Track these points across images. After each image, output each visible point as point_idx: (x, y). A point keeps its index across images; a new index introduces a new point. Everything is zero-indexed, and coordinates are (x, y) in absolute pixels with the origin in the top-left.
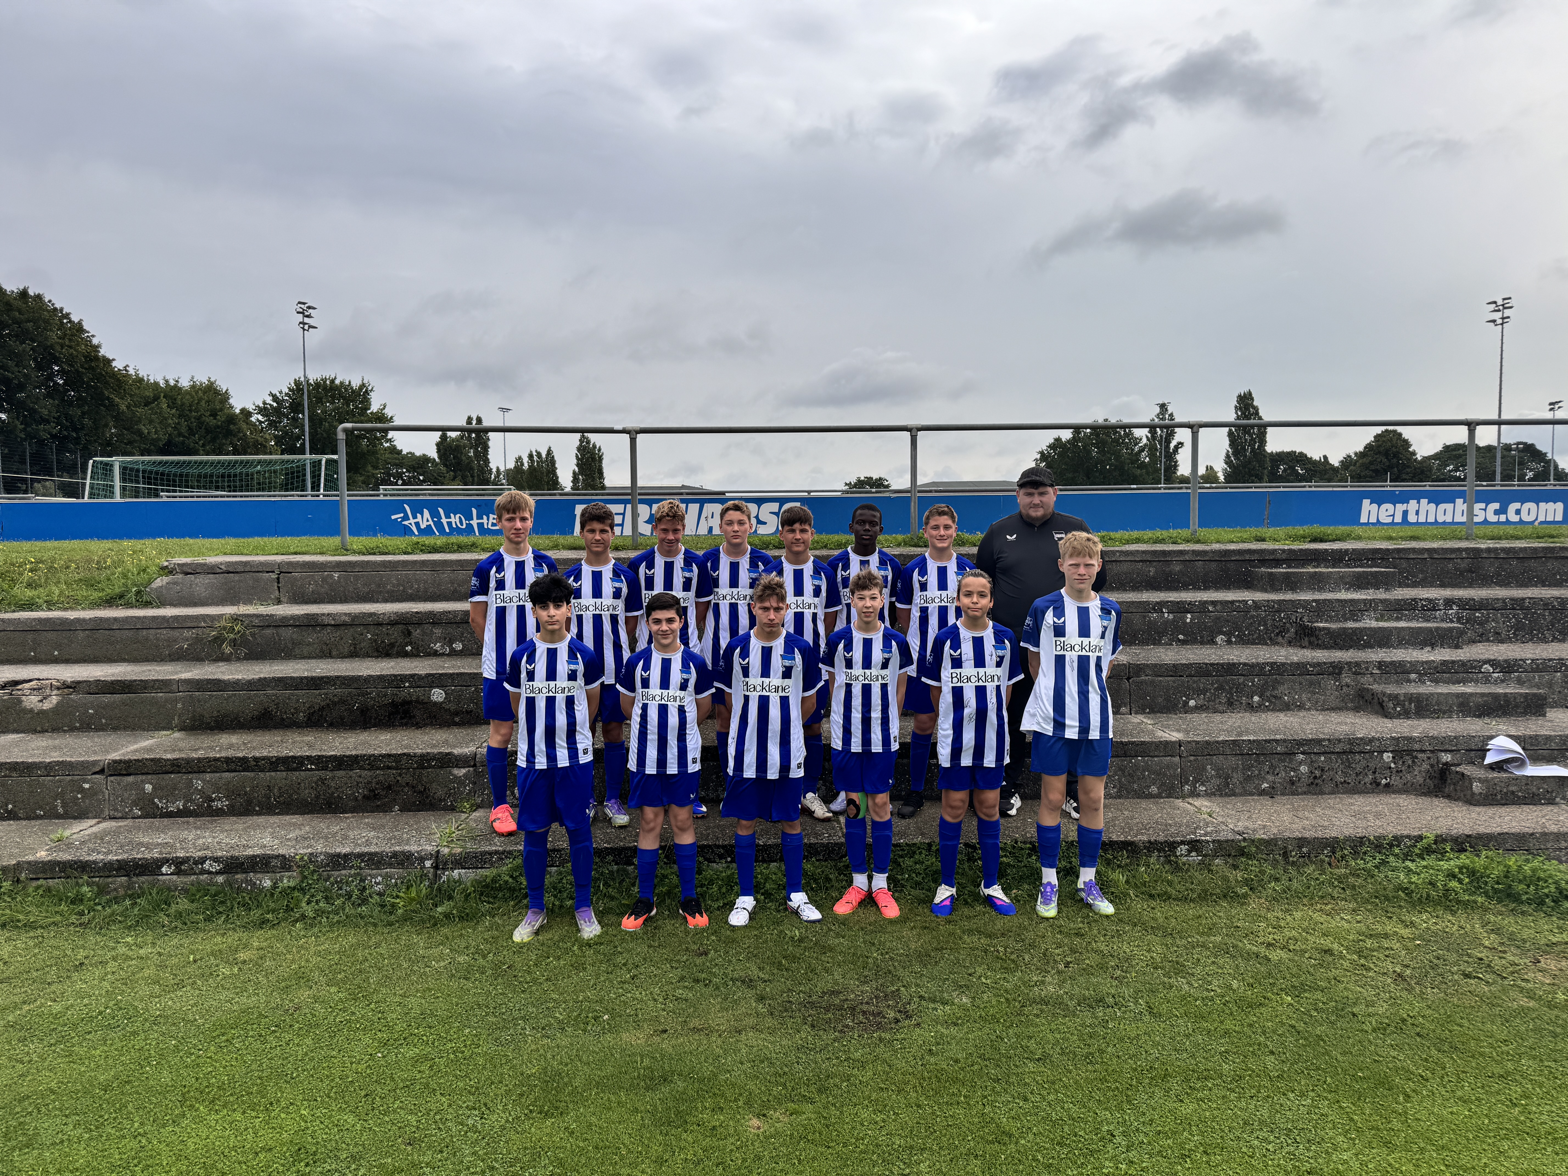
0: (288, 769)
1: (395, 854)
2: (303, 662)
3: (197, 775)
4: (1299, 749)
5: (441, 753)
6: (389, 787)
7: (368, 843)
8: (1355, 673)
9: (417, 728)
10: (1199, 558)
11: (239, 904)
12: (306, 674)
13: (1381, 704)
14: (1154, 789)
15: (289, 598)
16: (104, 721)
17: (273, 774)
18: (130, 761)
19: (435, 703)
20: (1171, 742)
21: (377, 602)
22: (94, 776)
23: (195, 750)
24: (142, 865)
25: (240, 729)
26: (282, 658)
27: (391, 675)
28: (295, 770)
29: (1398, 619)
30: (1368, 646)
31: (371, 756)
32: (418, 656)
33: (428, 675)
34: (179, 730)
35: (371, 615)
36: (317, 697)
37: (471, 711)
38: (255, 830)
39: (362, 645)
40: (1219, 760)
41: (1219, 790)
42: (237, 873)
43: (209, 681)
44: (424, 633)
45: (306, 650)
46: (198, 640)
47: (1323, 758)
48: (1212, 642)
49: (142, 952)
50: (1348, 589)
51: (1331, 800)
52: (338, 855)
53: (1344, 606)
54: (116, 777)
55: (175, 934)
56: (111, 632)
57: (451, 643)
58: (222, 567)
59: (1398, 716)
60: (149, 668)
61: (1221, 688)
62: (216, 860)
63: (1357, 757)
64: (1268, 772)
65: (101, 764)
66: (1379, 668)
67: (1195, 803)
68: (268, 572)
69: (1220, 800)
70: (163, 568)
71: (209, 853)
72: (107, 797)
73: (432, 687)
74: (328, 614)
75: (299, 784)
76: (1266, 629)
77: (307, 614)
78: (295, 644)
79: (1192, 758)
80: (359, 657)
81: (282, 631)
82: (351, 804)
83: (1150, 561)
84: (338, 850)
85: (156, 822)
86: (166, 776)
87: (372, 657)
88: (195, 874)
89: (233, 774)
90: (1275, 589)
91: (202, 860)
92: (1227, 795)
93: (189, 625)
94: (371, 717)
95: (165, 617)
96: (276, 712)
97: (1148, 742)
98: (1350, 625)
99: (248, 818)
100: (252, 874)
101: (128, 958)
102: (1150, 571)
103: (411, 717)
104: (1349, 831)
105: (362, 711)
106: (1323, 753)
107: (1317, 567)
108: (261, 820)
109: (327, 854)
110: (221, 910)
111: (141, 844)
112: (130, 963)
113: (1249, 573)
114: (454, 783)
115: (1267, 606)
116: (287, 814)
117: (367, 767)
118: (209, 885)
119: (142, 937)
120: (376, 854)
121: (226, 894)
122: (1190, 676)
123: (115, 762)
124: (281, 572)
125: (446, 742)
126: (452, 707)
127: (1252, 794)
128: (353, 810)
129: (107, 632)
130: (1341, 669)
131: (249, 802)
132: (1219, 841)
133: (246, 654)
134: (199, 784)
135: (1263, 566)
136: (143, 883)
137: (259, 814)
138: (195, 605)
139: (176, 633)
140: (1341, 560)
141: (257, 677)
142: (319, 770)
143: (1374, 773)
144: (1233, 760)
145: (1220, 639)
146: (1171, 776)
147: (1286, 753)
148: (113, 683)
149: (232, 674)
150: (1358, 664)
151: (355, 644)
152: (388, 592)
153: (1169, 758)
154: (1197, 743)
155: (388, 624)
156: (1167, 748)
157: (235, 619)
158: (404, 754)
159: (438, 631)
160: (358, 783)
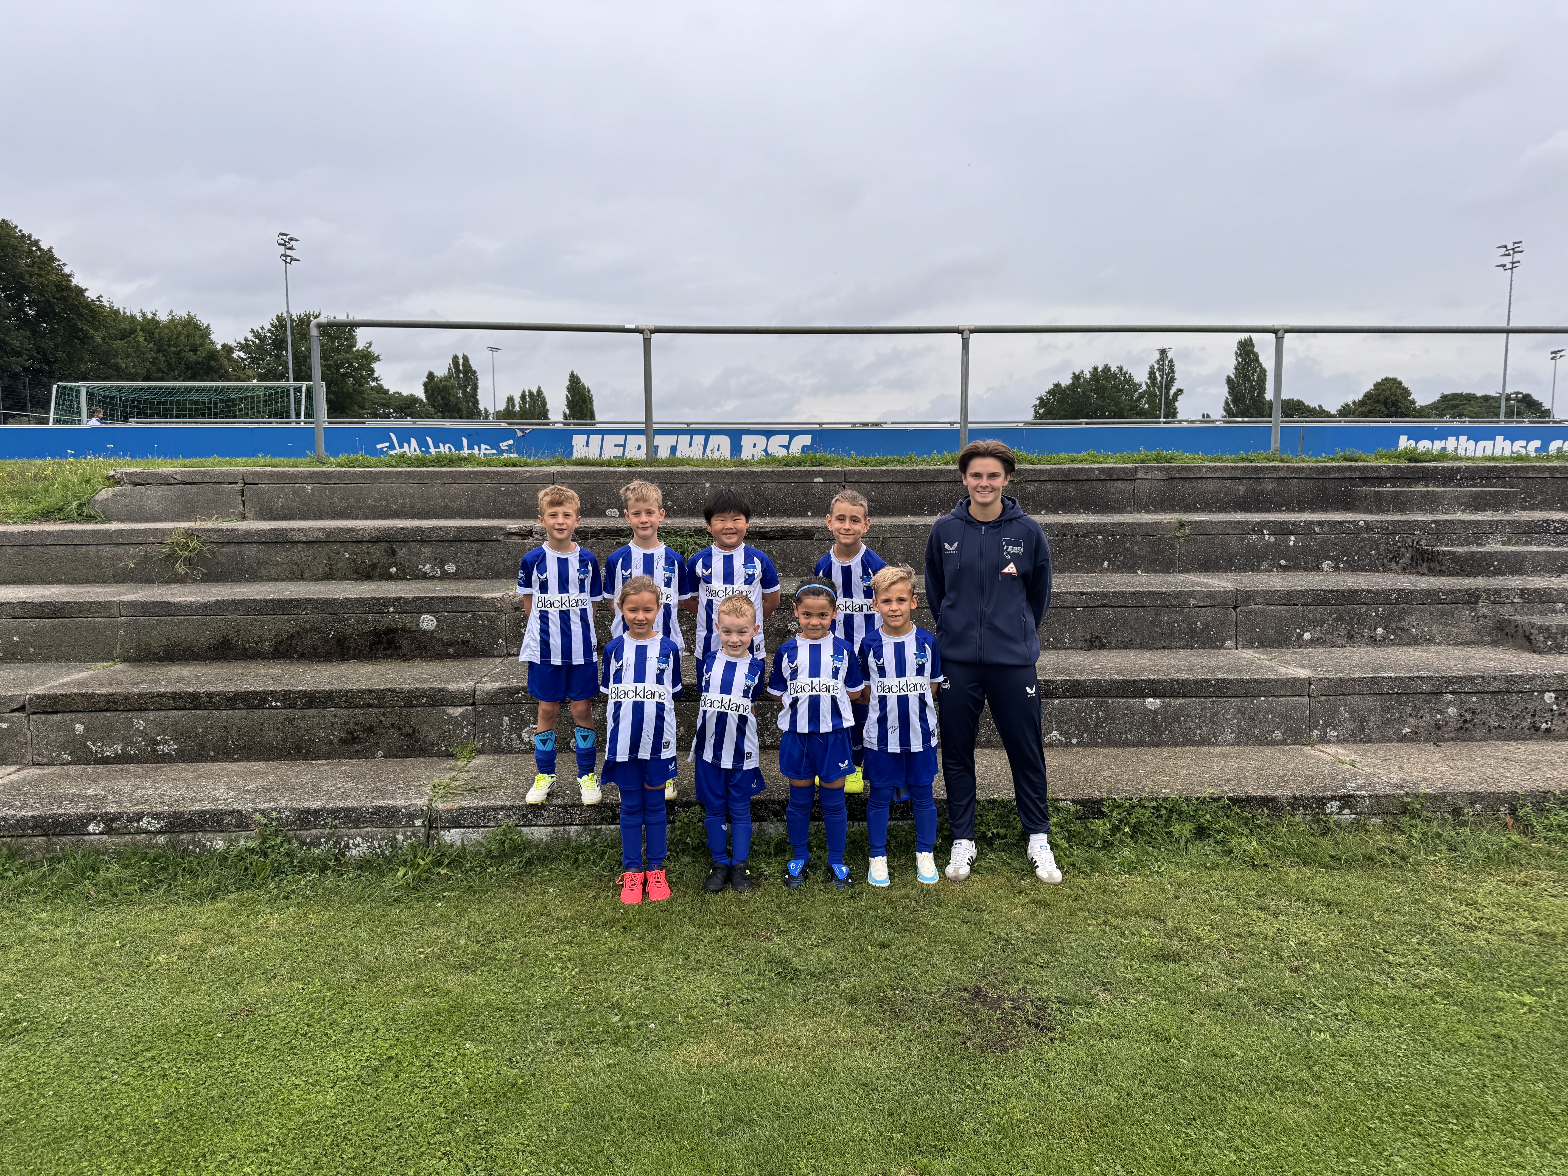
0: (249, 707)
1: (378, 809)
2: (271, 584)
3: (138, 713)
4: (1447, 688)
5: (433, 688)
6: (371, 729)
7: (345, 795)
8: (1494, 602)
9: (404, 661)
10: (1293, 475)
11: (184, 870)
12: (272, 597)
13: (1528, 638)
14: (1278, 735)
15: (255, 513)
16: (32, 650)
17: (230, 712)
18: (56, 696)
19: (425, 632)
20: (1300, 679)
21: (357, 518)
22: (13, 714)
23: (136, 684)
24: (63, 823)
25: (194, 660)
26: (247, 580)
27: (372, 598)
28: (257, 707)
29: (1527, 543)
30: (1499, 572)
31: (348, 692)
32: (404, 579)
33: (416, 599)
34: (122, 662)
35: (349, 530)
36: (285, 625)
37: (468, 642)
38: (207, 779)
39: (339, 565)
40: (1353, 700)
41: (1353, 735)
42: (182, 832)
43: (156, 604)
44: (411, 553)
45: (273, 572)
46: (146, 558)
47: (1474, 699)
48: (1318, 568)
49: (58, 932)
50: (1463, 511)
51: (1487, 748)
52: (308, 811)
53: (1467, 528)
54: (39, 716)
55: (103, 908)
56: (45, 548)
57: (442, 563)
58: (177, 477)
59: (1549, 651)
60: (89, 589)
61: (1340, 618)
62: (156, 816)
63: (1515, 697)
64: (1410, 715)
65: (22, 699)
66: (1521, 597)
67: (1328, 751)
68: (230, 483)
69: (1355, 747)
70: (109, 478)
71: (146, 808)
72: (29, 739)
73: (421, 613)
74: (299, 530)
75: (262, 724)
76: (1379, 553)
77: (274, 530)
78: (261, 563)
79: (1323, 698)
80: (336, 579)
81: (245, 548)
82: (325, 748)
83: (1240, 479)
84: (307, 805)
85: (90, 769)
86: (100, 715)
87: (351, 579)
88: (129, 833)
89: (182, 713)
90: (1381, 510)
91: (139, 817)
92: (1361, 740)
93: (135, 540)
94: (349, 647)
95: (107, 531)
96: (237, 641)
97: (1273, 680)
98: (1475, 548)
99: (200, 765)
100: (200, 834)
101: (39, 940)
102: (1239, 490)
103: (396, 648)
104: (1528, 785)
105: (339, 640)
106: (1475, 693)
107: (1427, 486)
108: (216, 767)
109: (293, 810)
110: (161, 877)
111: (65, 796)
112: (40, 947)
113: (1349, 494)
114: (448, 724)
115: (1381, 527)
116: (249, 760)
117: (343, 704)
118: (147, 847)
119: (61, 912)
120: (353, 809)
121: (168, 859)
122: (1306, 604)
123: (38, 697)
124: (246, 484)
125: (438, 677)
126: (446, 637)
127: (1390, 740)
128: (328, 756)
129: (39, 548)
130: (1478, 597)
131: (203, 746)
132: (1377, 796)
133: (203, 574)
134: (141, 724)
135: (1365, 485)
136: (65, 844)
137: (214, 760)
138: (147, 520)
139: (121, 550)
140: (1451, 479)
141: (213, 599)
142: (285, 708)
143: (1533, 716)
144: (1370, 702)
145: (1326, 565)
146: (1298, 719)
147: (1432, 693)
148: (41, 605)
149: (184, 596)
150: (1497, 592)
151: (331, 565)
152: (369, 507)
153: (1296, 698)
154: (1330, 680)
155: (369, 541)
156: (1295, 686)
157: (190, 534)
158: (389, 690)
159: (427, 550)
160: (333, 724)
